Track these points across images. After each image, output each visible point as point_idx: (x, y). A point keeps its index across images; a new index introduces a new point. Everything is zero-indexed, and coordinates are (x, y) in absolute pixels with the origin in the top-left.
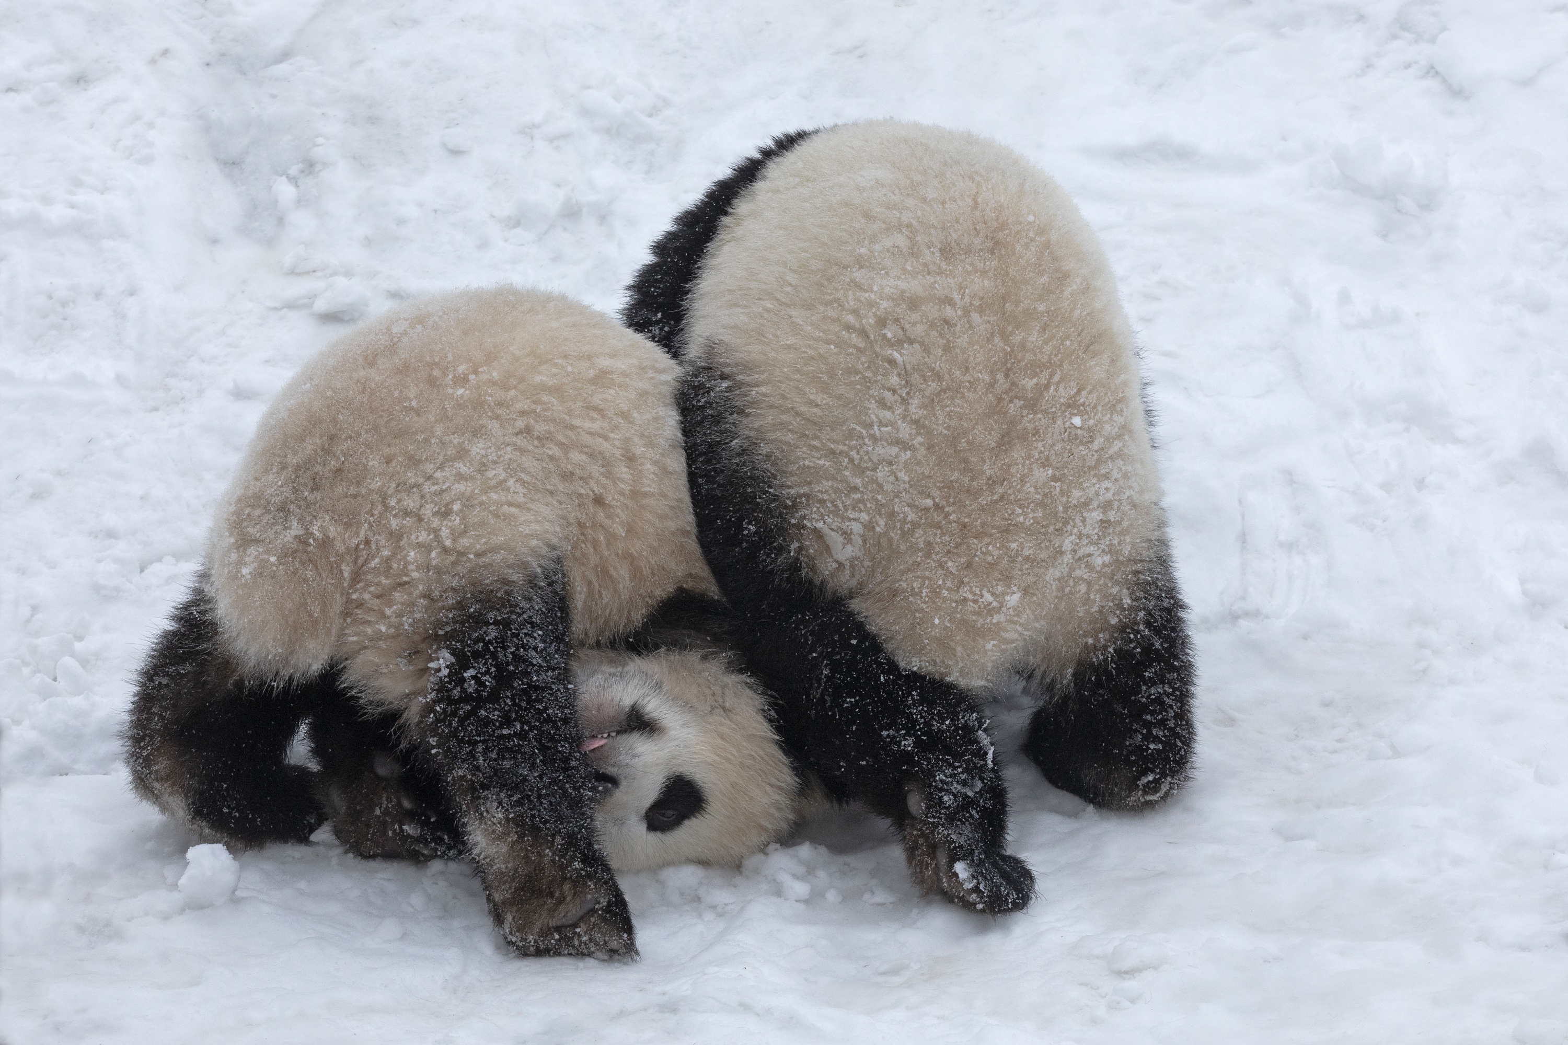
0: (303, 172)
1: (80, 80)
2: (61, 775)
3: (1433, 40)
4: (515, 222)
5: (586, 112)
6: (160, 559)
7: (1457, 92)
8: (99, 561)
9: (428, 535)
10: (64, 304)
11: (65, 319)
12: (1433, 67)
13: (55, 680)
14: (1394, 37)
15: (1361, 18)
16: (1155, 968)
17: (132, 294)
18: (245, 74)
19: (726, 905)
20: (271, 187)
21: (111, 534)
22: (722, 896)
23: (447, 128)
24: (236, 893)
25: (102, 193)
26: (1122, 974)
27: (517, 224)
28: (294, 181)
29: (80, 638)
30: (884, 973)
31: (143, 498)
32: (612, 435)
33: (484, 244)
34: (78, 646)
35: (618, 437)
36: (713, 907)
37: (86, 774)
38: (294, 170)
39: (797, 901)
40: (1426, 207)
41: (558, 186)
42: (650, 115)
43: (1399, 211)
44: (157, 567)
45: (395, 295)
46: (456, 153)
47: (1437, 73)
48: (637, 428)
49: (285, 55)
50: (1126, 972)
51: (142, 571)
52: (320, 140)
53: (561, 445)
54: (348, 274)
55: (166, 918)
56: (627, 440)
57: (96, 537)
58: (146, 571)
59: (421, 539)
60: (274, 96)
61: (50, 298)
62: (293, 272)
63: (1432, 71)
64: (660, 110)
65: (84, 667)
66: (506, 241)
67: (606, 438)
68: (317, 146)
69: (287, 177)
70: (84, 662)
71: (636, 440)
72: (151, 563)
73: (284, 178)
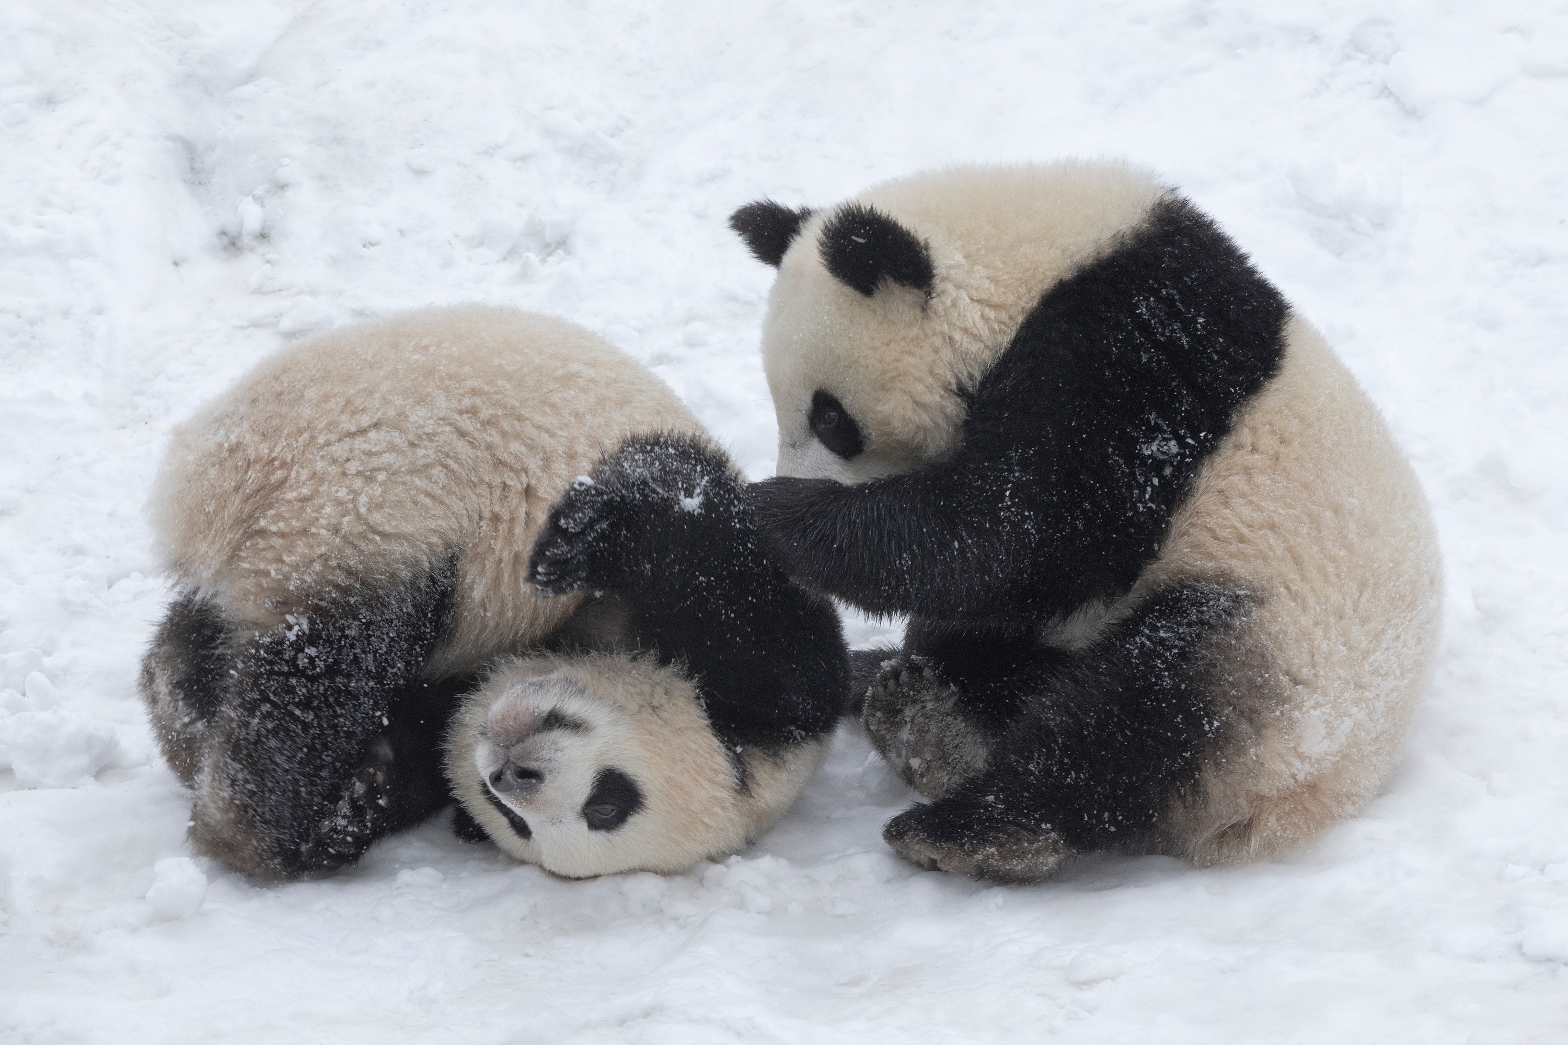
0: (268, 192)
1: (49, 101)
2: (30, 789)
3: (1386, 61)
4: (479, 241)
5: (549, 133)
6: (127, 575)
7: (1410, 112)
8: (67, 577)
9: (348, 494)
10: (33, 323)
11: (34, 338)
12: (1386, 88)
13: (24, 695)
14: (1348, 58)
15: (1315, 39)
16: (1113, 979)
17: (99, 313)
18: (211, 95)
19: (688, 916)
20: (237, 207)
21: (79, 551)
22: (685, 908)
23: (411, 148)
24: (204, 905)
25: (70, 213)
26: (1080, 985)
27: (481, 243)
28: (260, 200)
29: (49, 654)
30: (844, 984)
31: (112, 515)
32: (559, 432)
33: (447, 264)
34: (47, 661)
35: (565, 434)
36: (676, 919)
37: (55, 788)
38: (260, 190)
39: (758, 913)
40: (1380, 226)
41: (521, 205)
42: (613, 136)
43: (1353, 230)
44: (124, 583)
45: (359, 313)
46: (420, 173)
47: (1391, 93)
48: (587, 429)
49: (251, 76)
50: (1084, 983)
51: (110, 587)
52: (286, 161)
53: (504, 434)
54: (314, 293)
55: (134, 930)
56: (573, 439)
57: (64, 553)
58: (115, 587)
59: (340, 494)
60: (240, 117)
61: (19, 316)
62: (259, 291)
63: (1385, 91)
64: (622, 131)
65: (52, 682)
66: (470, 260)
67: (552, 435)
68: (283, 166)
69: (253, 197)
70: (53, 677)
71: (582, 440)
72: (119, 579)
73: (250, 198)
